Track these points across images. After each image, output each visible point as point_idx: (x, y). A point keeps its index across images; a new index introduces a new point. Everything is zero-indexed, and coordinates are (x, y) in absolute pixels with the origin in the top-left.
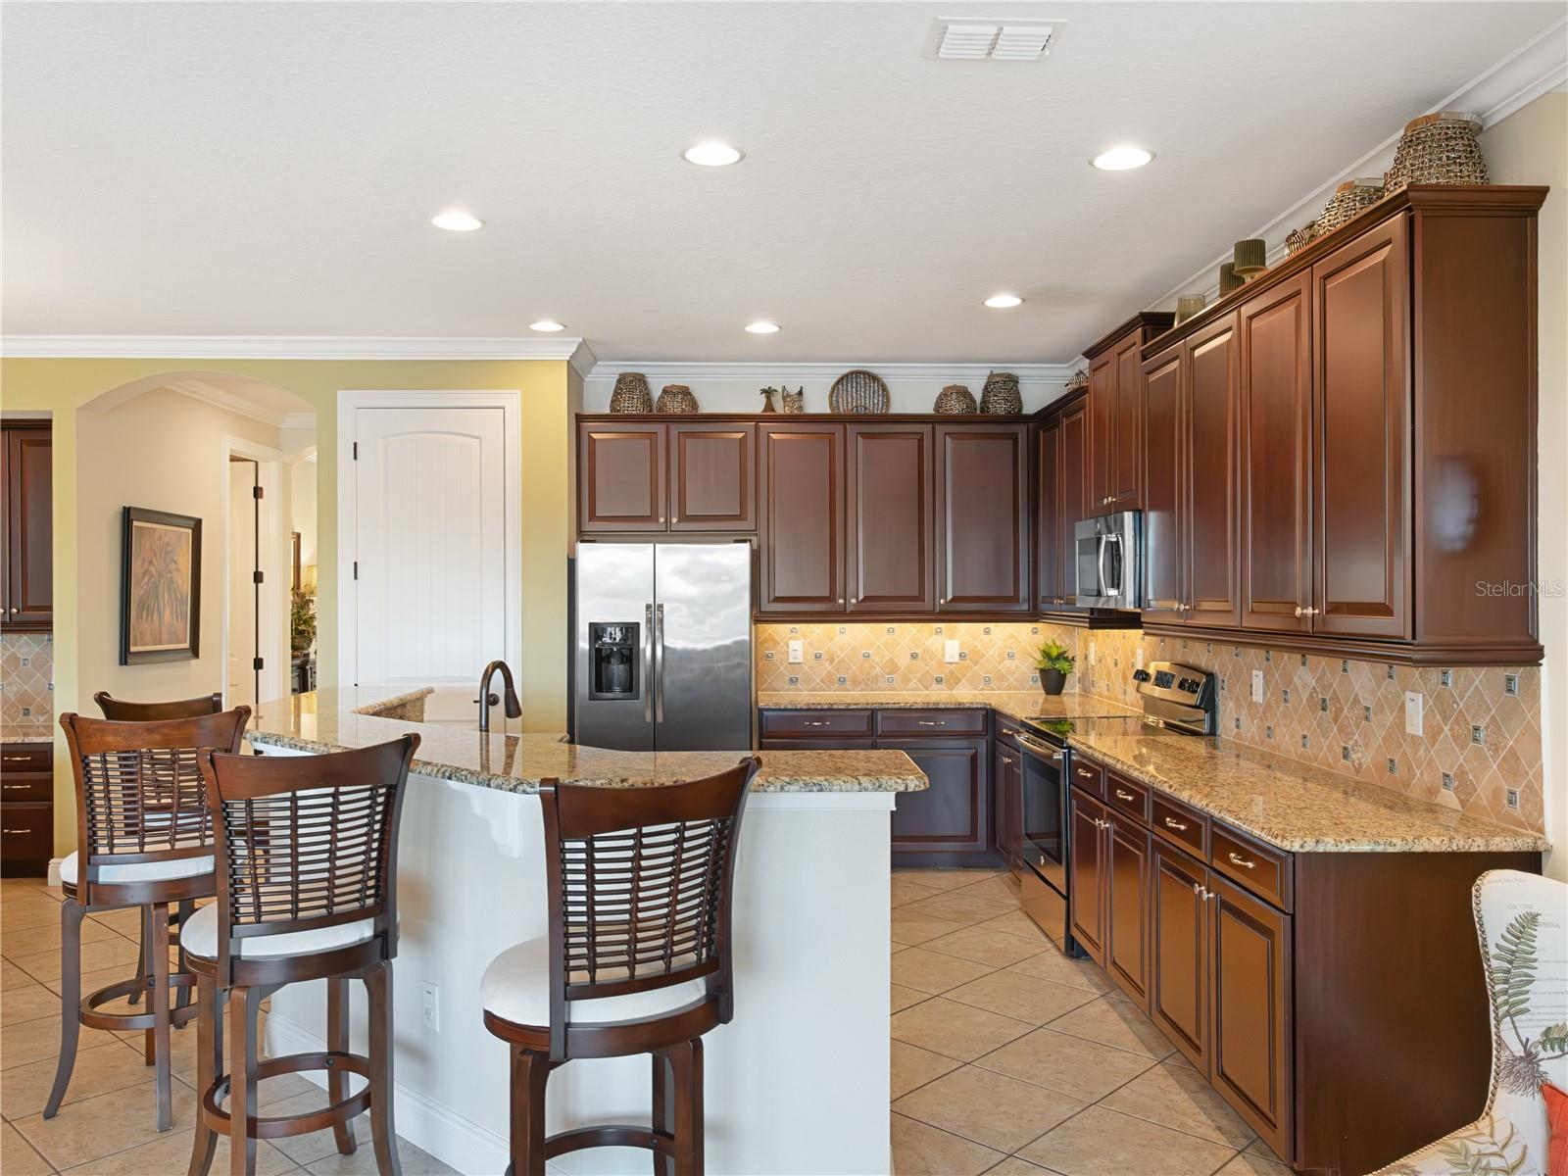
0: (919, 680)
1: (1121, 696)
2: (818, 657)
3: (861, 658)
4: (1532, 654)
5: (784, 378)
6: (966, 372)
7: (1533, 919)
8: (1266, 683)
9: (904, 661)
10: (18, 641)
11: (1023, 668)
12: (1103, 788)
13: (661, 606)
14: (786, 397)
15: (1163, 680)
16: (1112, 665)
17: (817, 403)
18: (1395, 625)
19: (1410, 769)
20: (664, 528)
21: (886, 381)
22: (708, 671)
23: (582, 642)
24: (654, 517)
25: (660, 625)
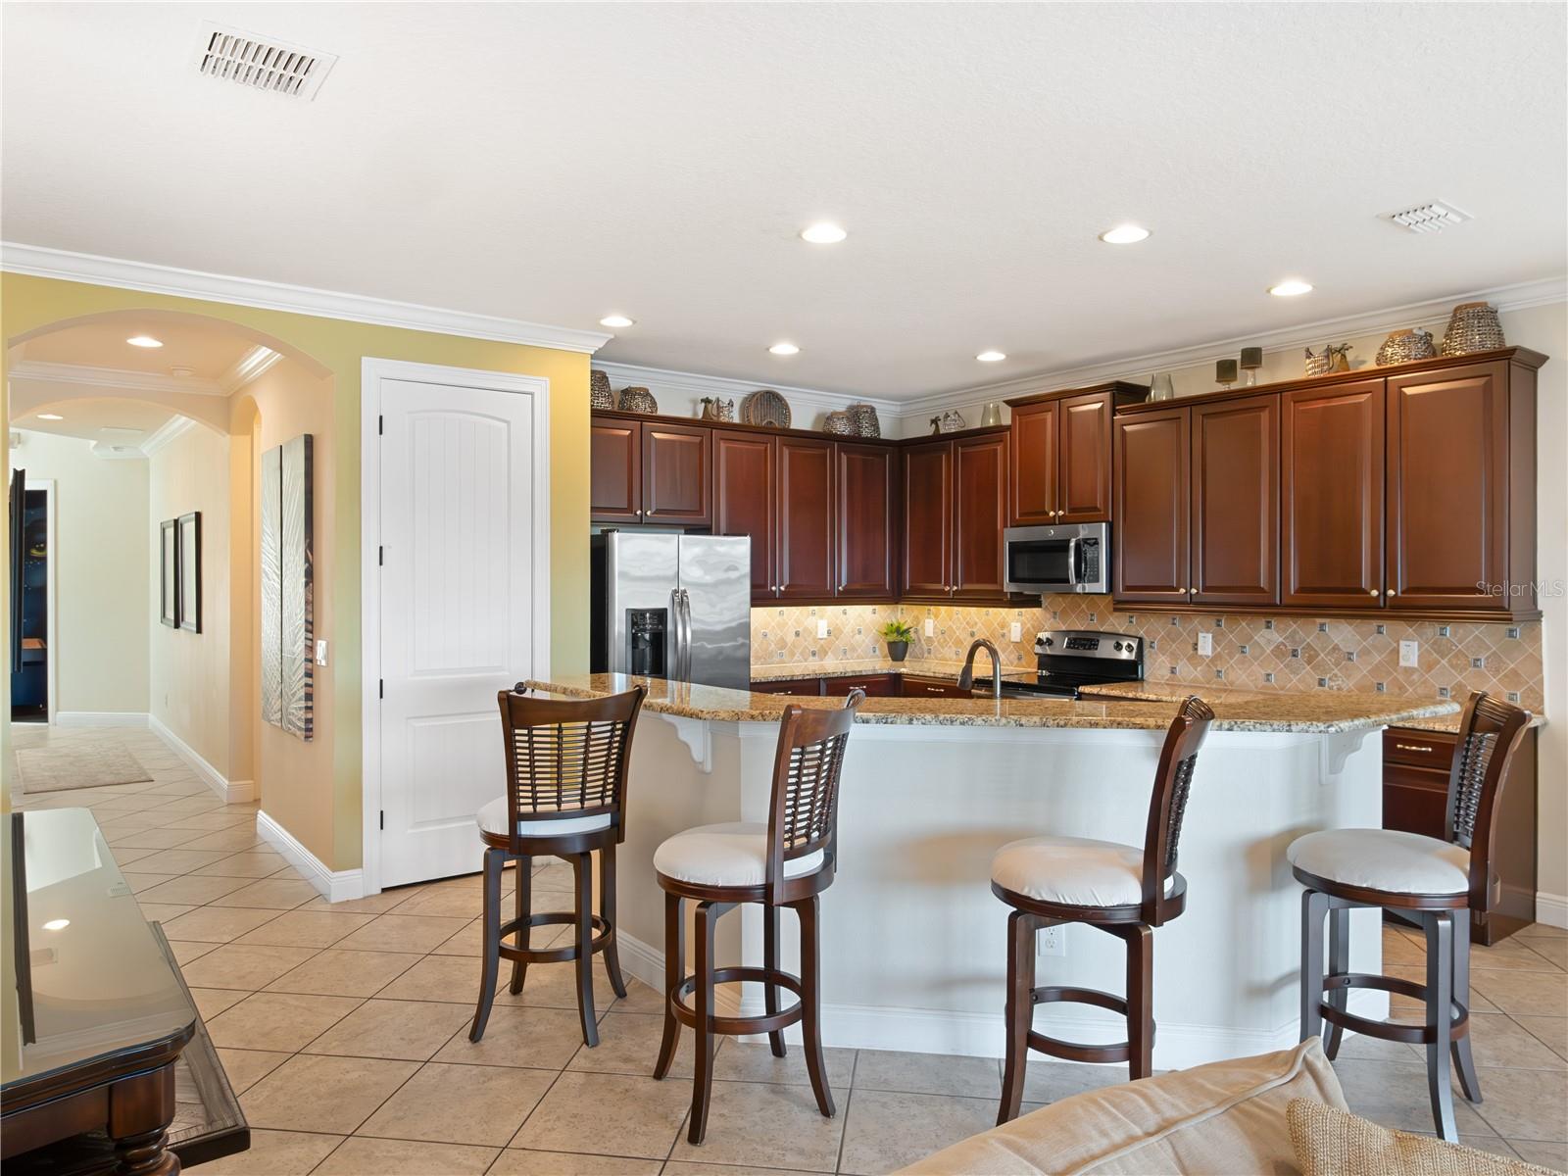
0: (801, 655)
3: (761, 636)
4: (1535, 616)
5: (716, 390)
8: (1217, 641)
9: (790, 638)
11: (867, 641)
13: (683, 593)
14: (718, 407)
15: (1078, 644)
20: (638, 520)
21: (788, 402)
22: (720, 651)
23: (619, 627)
24: (630, 509)
25: (687, 610)
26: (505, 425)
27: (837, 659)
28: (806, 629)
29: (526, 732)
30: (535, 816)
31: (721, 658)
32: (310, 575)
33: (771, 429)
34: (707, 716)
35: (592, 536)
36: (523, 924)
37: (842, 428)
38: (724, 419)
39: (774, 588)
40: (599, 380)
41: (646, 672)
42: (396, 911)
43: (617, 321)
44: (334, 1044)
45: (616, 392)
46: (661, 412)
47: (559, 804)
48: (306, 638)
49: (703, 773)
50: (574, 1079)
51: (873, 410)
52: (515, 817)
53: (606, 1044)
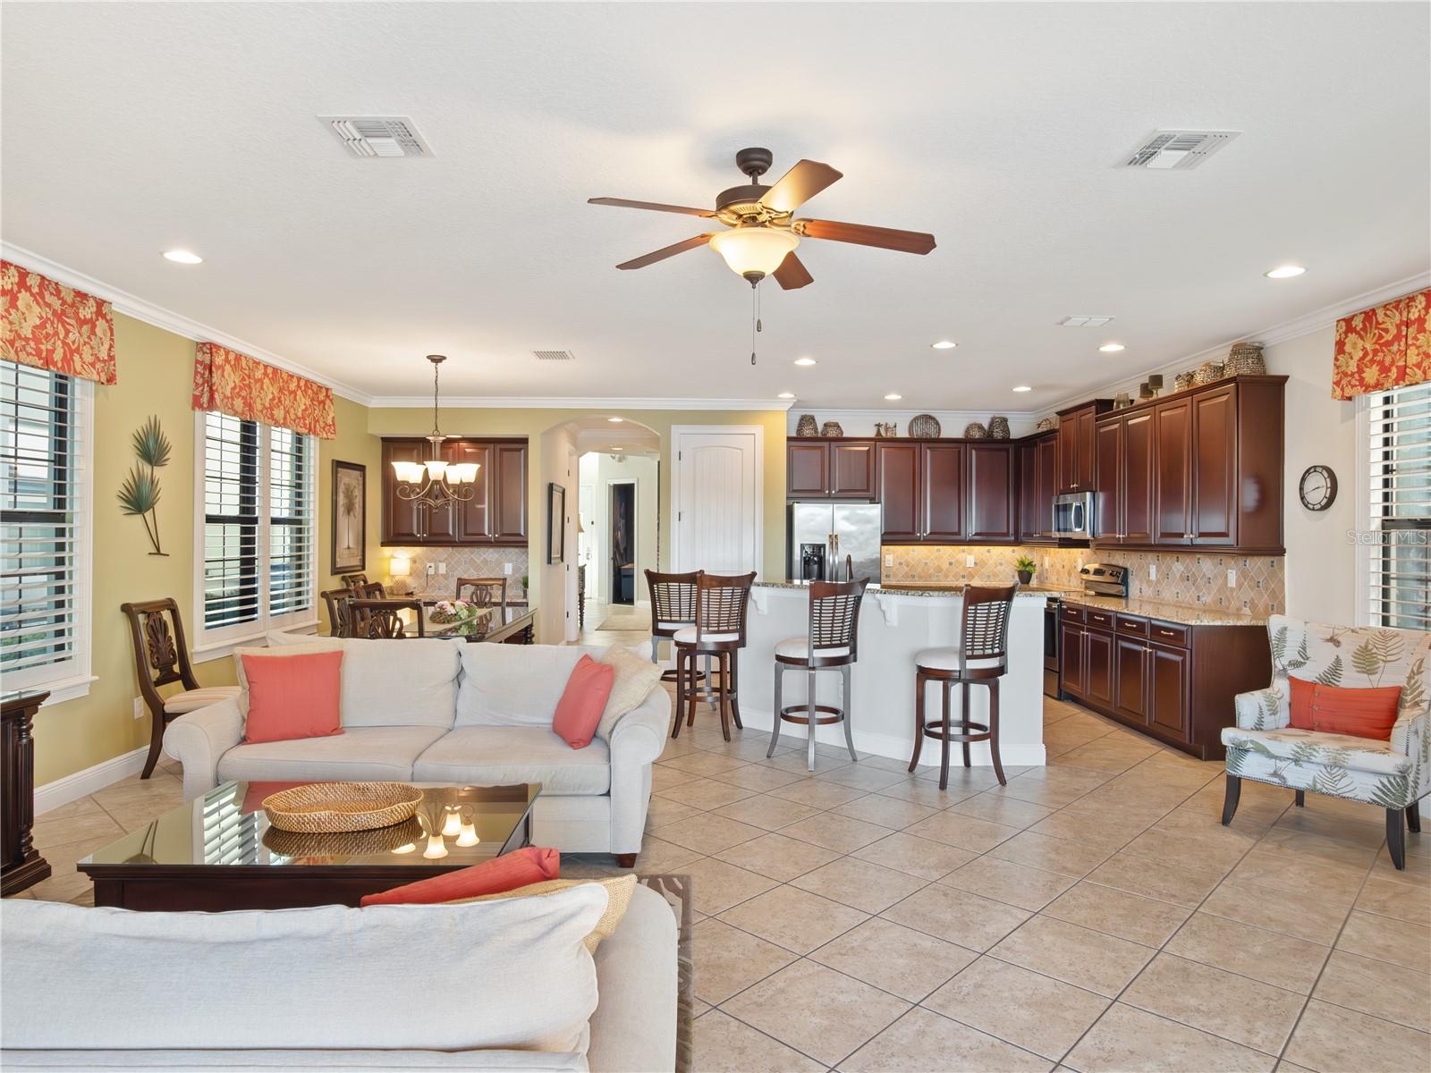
0: (953, 576)
1: (1066, 583)
2: (901, 564)
4: (1281, 552)
5: (886, 418)
6: (979, 415)
7: (1286, 629)
8: (1157, 571)
9: (945, 566)
10: (487, 552)
11: (1008, 570)
12: (1085, 618)
13: (836, 536)
14: (887, 429)
15: (1097, 572)
16: (1060, 569)
17: (902, 433)
18: (1231, 540)
19: (1229, 601)
20: (827, 496)
21: (938, 420)
23: (799, 549)
25: (837, 545)
26: (741, 451)
28: (958, 560)
33: (927, 438)
35: (786, 505)
40: (806, 421)
43: (787, 395)
51: (1005, 420)
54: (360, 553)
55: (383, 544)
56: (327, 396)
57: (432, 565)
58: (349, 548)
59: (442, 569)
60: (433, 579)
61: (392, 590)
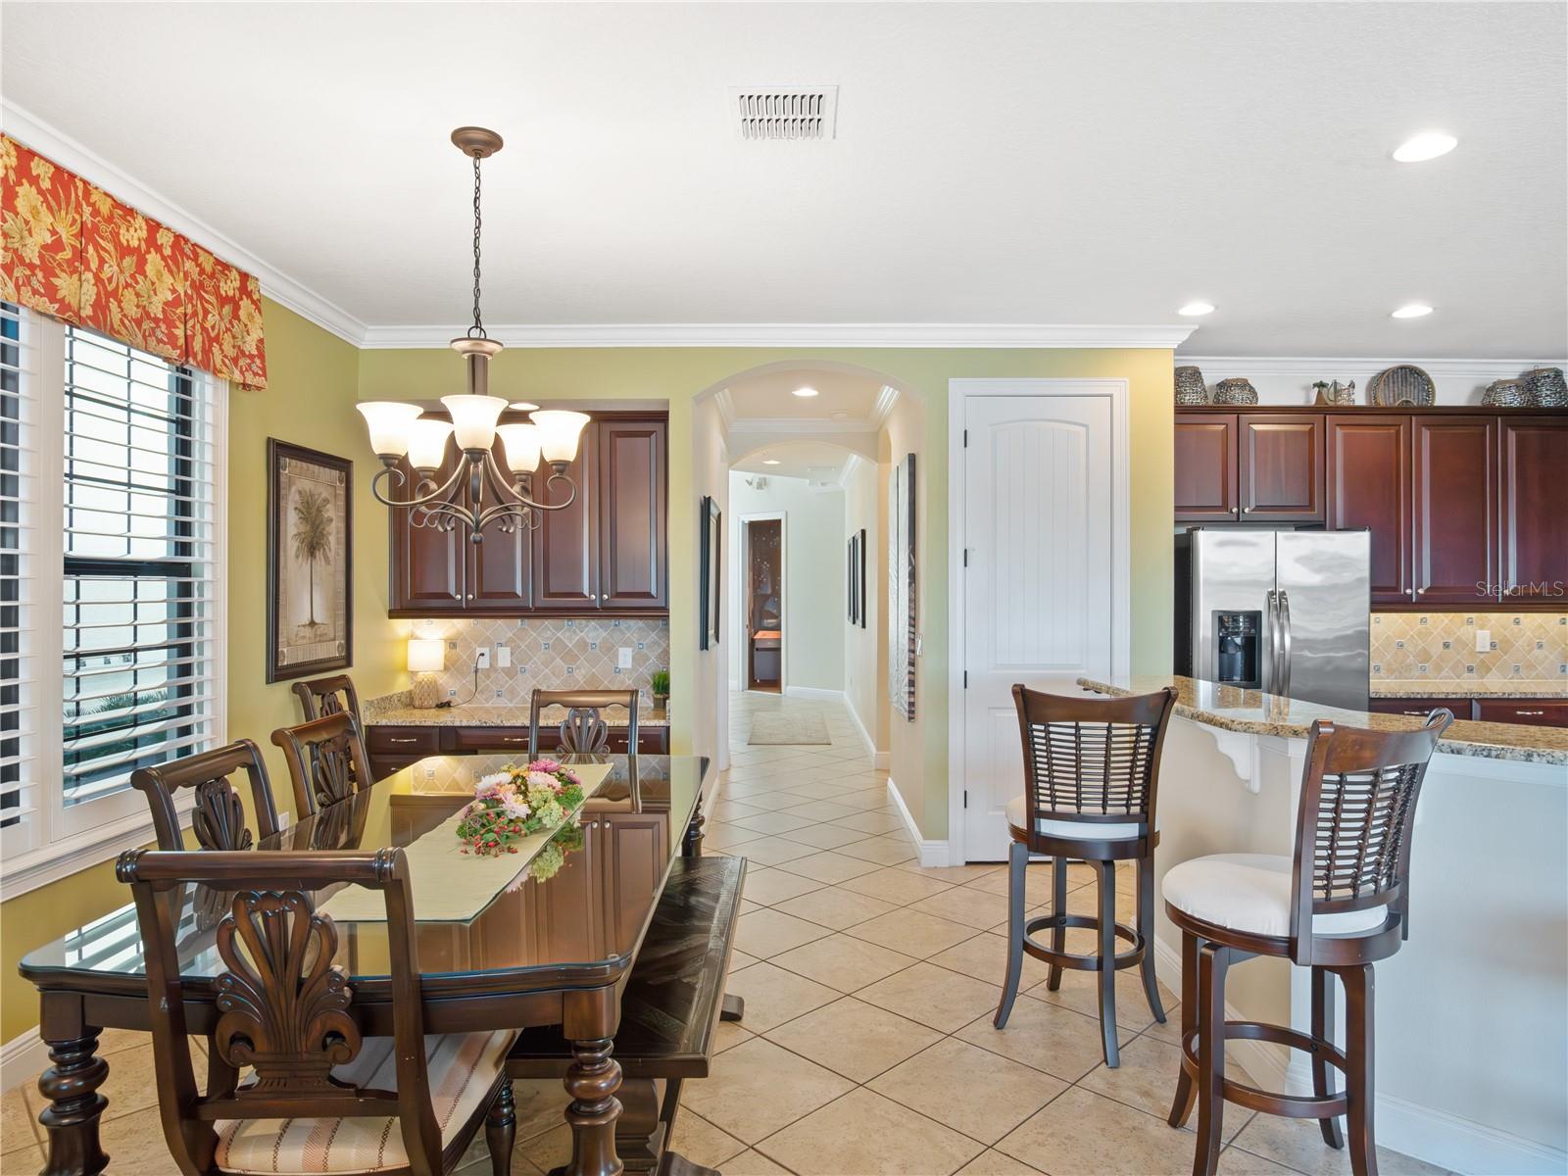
0: (1451, 669)
3: (1394, 646)
5: (1336, 373)
9: (1436, 650)
10: (586, 626)
11: (1551, 657)
13: (1283, 593)
20: (1235, 519)
21: (1431, 376)
22: (1329, 660)
23: (1205, 630)
24: (1225, 506)
25: (1286, 614)
26: (1084, 429)
27: (1505, 678)
28: (1458, 640)
29: (1042, 728)
30: (1053, 816)
31: (1329, 668)
32: (913, 576)
33: (1406, 408)
34: (1239, 727)
35: (1176, 536)
36: (1057, 922)
37: (1510, 399)
38: (1343, 402)
39: (1408, 591)
40: (1186, 377)
41: (1237, 678)
42: (971, 885)
43: (1198, 309)
44: (879, 995)
45: (1211, 387)
46: (1262, 402)
47: (1079, 805)
48: (909, 632)
49: (1250, 792)
50: (1082, 1097)
51: (1558, 374)
52: (1034, 814)
53: (1127, 1070)
54: (341, 633)
55: (393, 614)
56: (244, 290)
57: (486, 650)
58: (312, 623)
59: (504, 658)
60: (488, 677)
61: (412, 699)
